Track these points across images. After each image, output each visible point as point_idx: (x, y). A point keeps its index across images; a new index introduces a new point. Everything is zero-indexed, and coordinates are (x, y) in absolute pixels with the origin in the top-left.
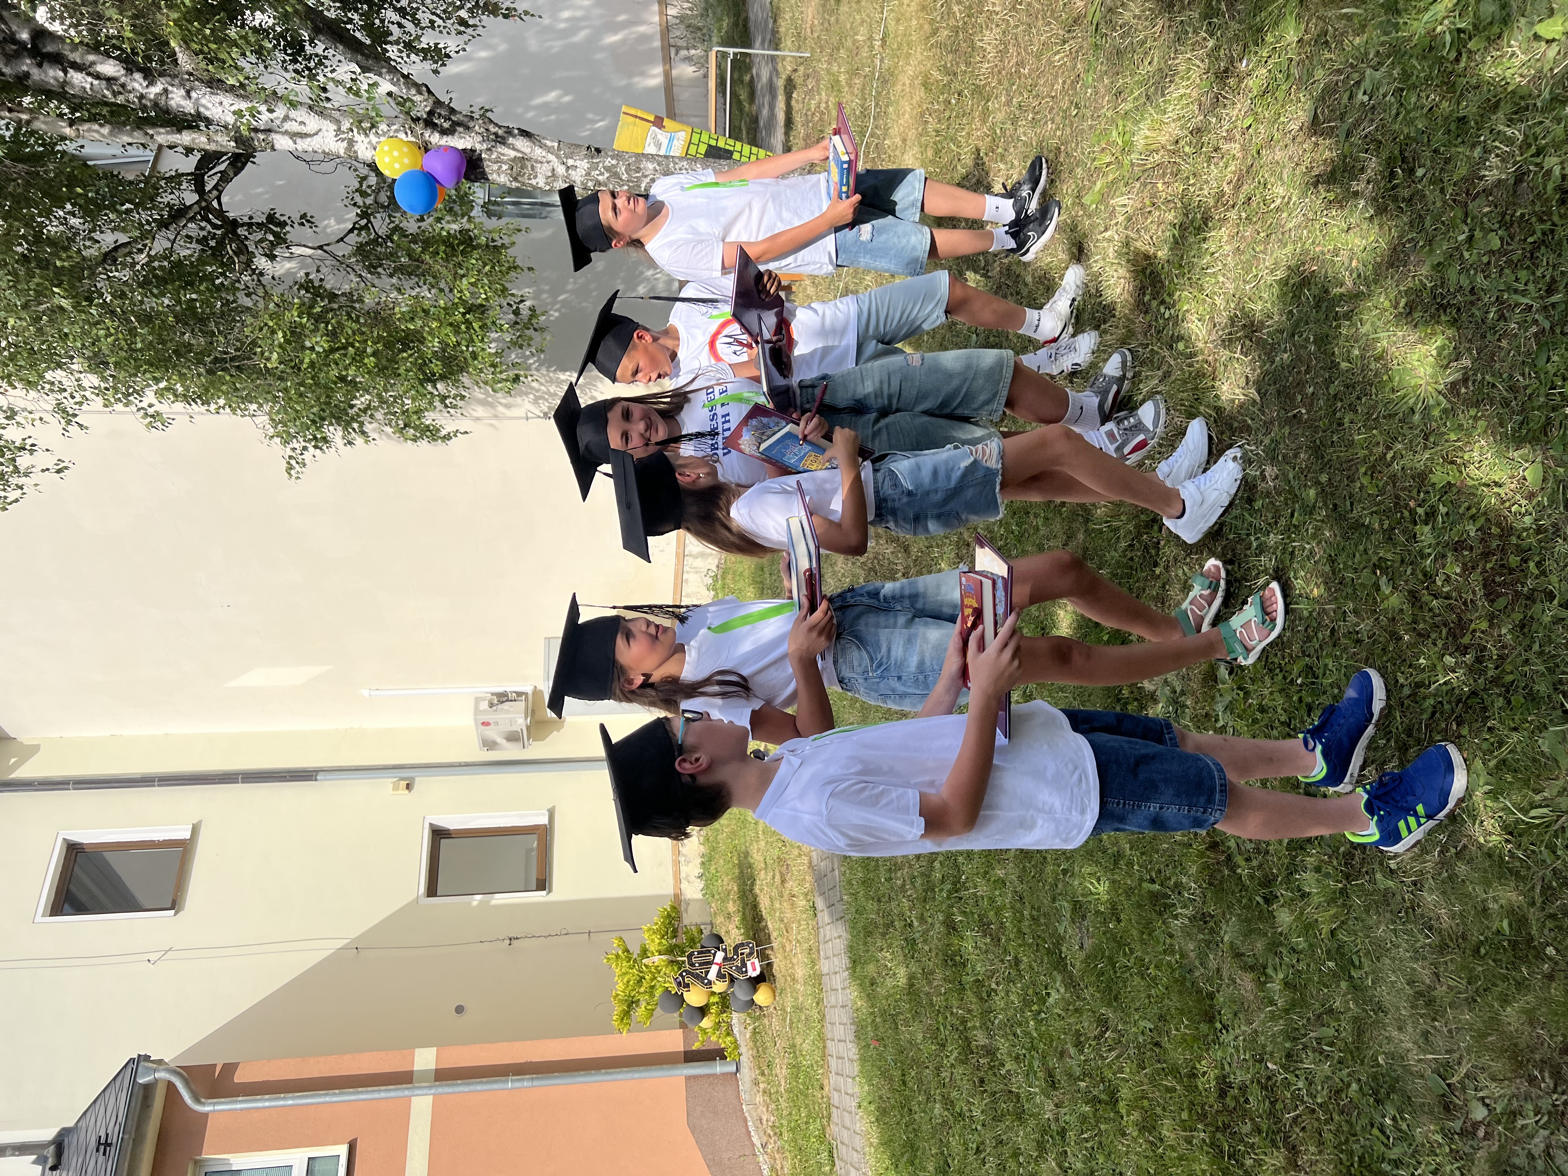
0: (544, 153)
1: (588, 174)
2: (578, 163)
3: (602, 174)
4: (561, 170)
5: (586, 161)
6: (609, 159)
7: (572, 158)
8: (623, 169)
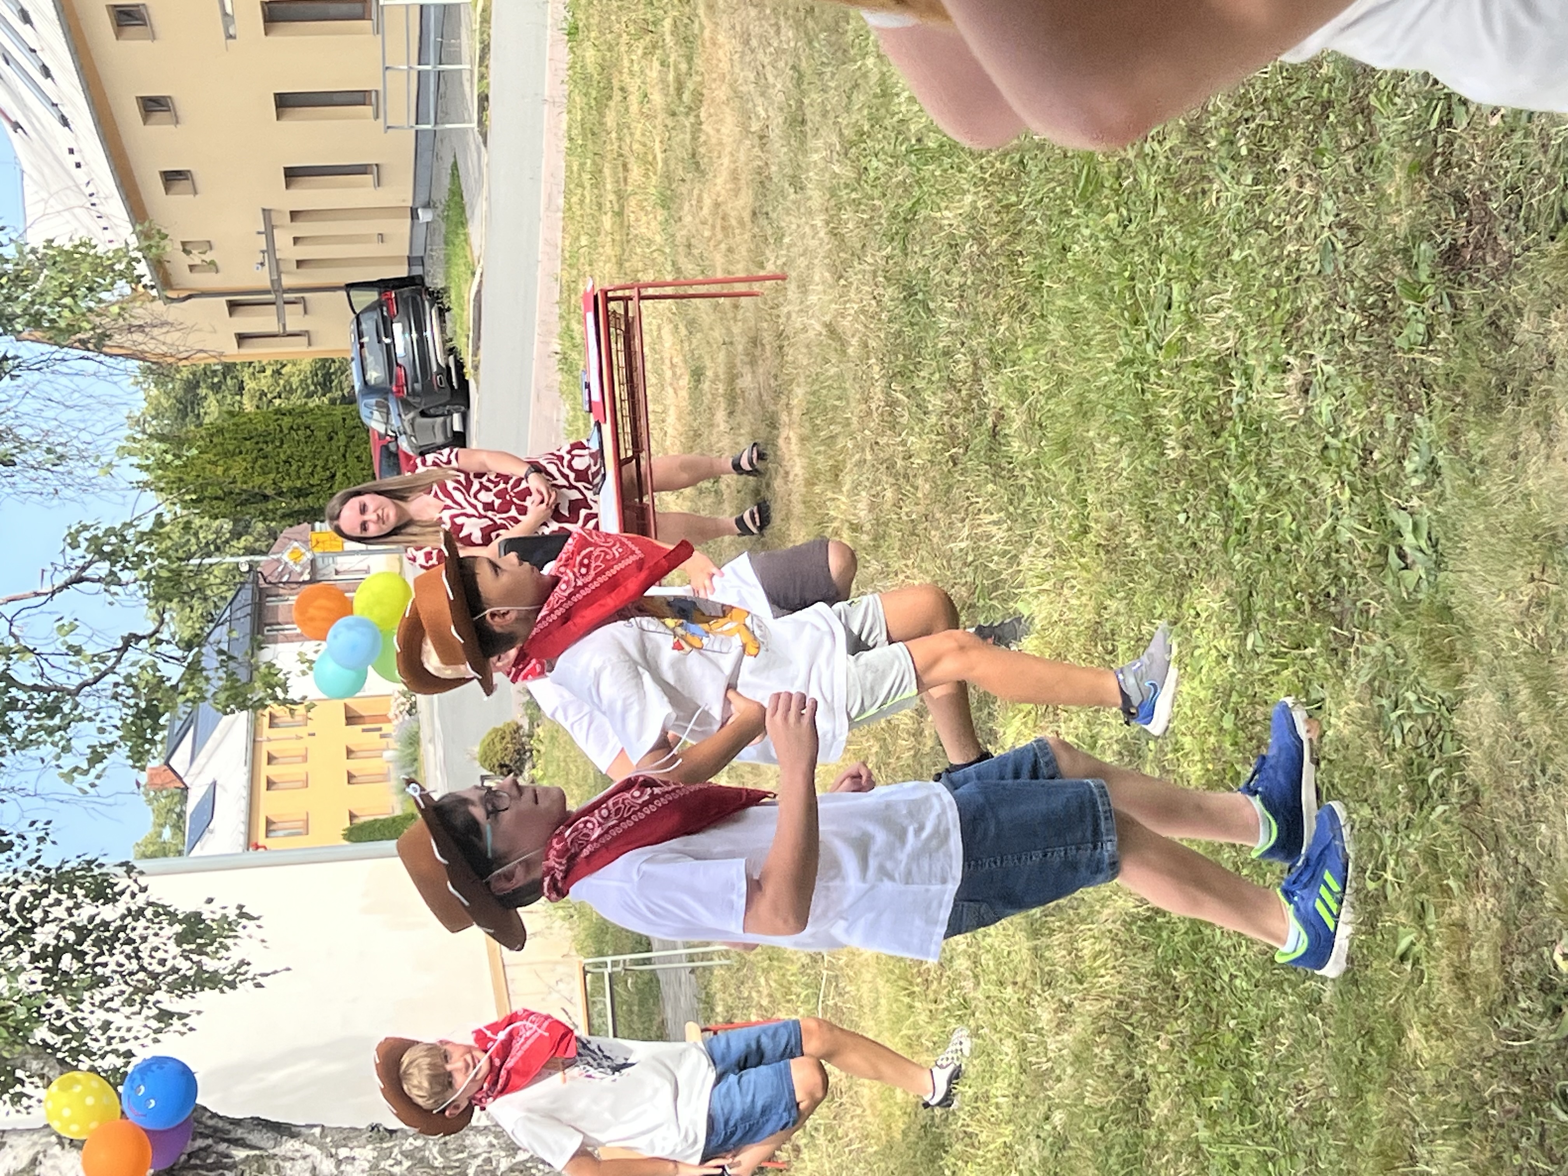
0: (297, 1145)
1: (374, 1167)
2: (356, 1152)
4: (327, 1167)
5: (370, 1147)
6: (411, 1140)
7: (345, 1146)
8: (435, 1150)
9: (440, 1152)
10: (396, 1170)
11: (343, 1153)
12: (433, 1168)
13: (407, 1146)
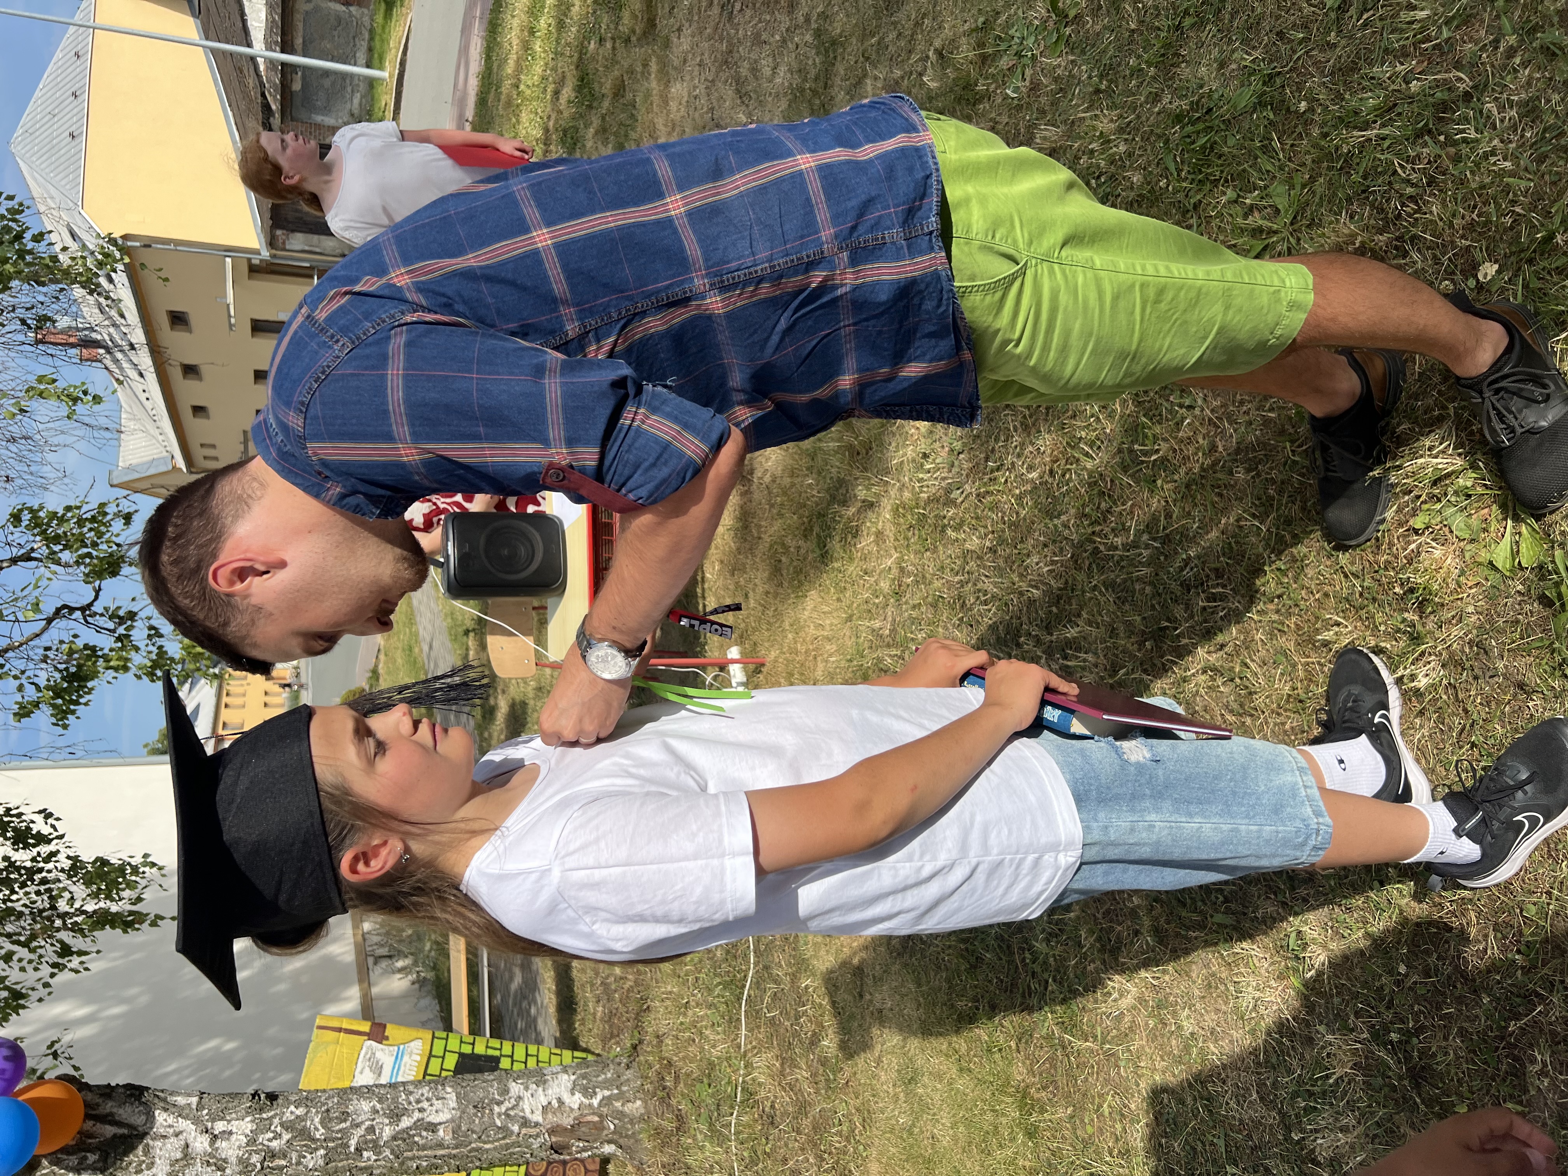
0: (171, 1120)
1: (252, 1141)
2: (234, 1126)
3: (278, 1136)
5: (249, 1118)
6: (292, 1108)
7: (223, 1118)
8: (317, 1120)
9: (322, 1122)
10: (275, 1144)
11: (220, 1126)
12: (314, 1140)
13: (288, 1116)
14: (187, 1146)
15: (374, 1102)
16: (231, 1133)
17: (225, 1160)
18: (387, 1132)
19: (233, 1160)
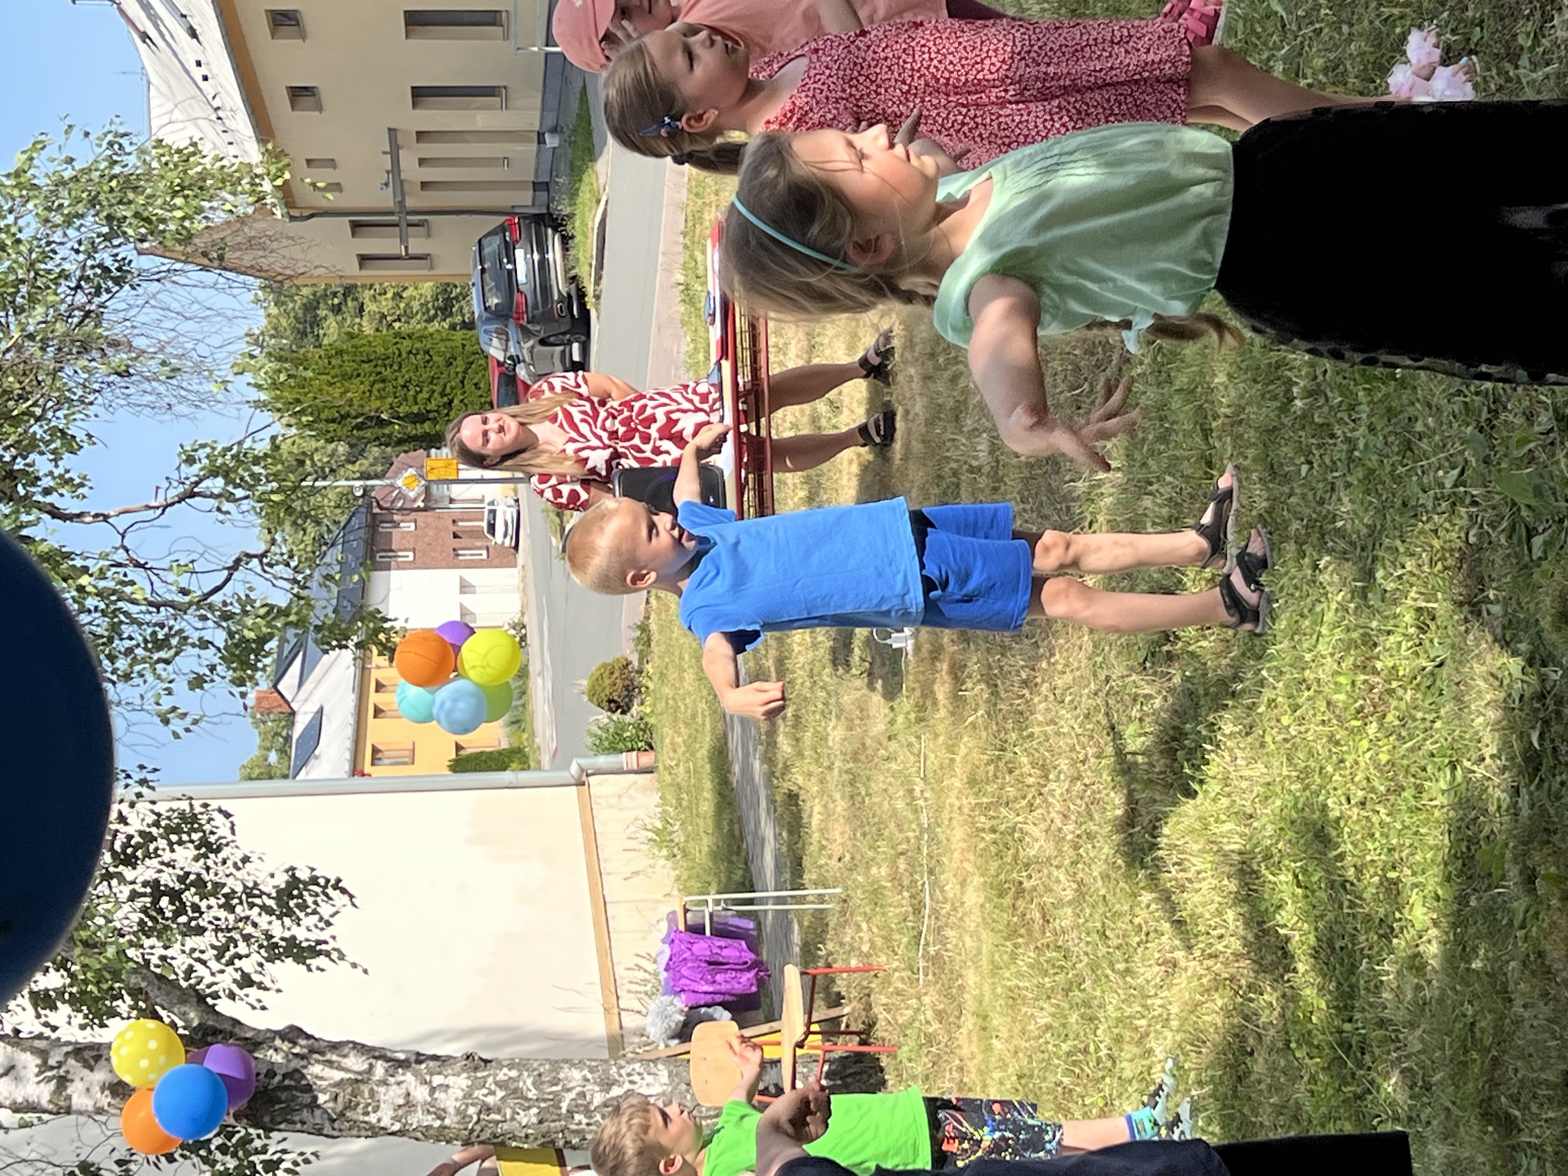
1: (468, 1095)
2: (451, 1080)
3: (493, 1093)
4: (421, 1094)
5: (465, 1075)
6: (505, 1070)
7: (440, 1073)
8: (529, 1082)
9: (534, 1084)
10: (490, 1100)
11: (437, 1080)
12: (527, 1099)
13: (501, 1077)
14: (408, 1094)
15: (586, 1072)
16: (448, 1086)
17: (444, 1110)
18: (598, 1099)
19: (452, 1110)
